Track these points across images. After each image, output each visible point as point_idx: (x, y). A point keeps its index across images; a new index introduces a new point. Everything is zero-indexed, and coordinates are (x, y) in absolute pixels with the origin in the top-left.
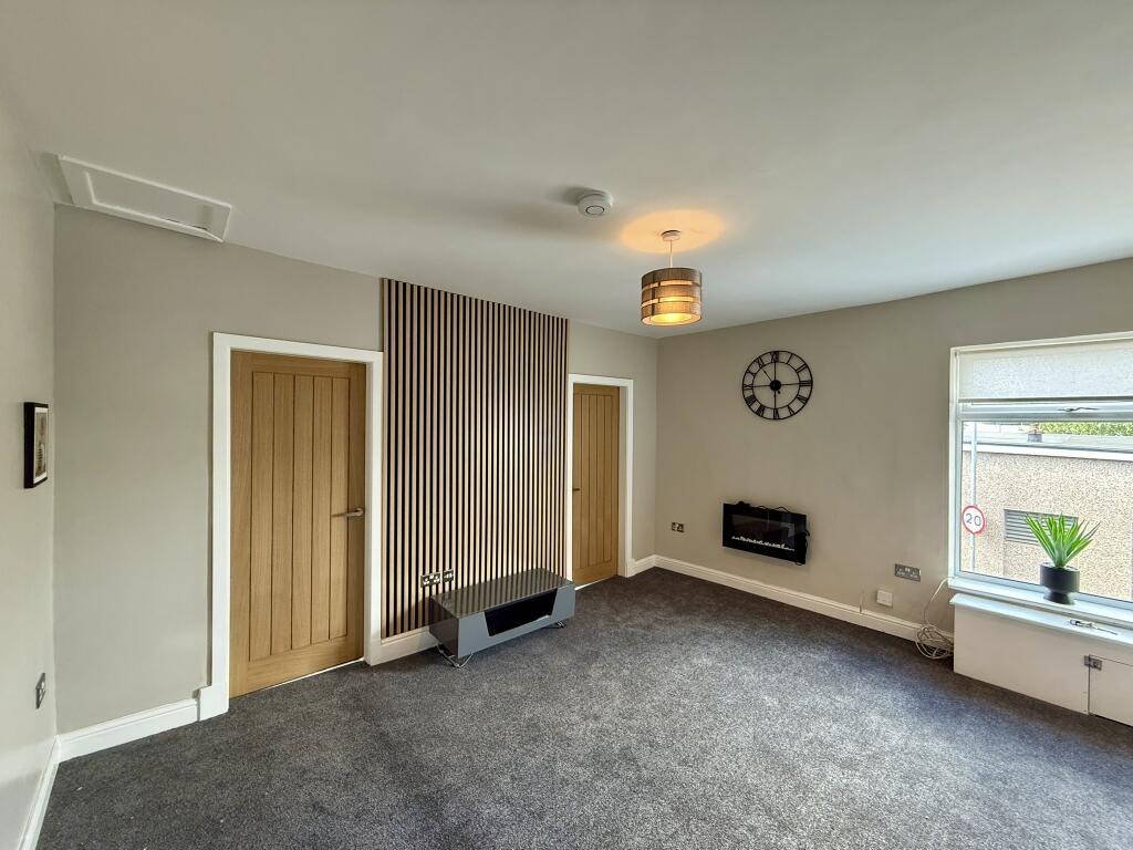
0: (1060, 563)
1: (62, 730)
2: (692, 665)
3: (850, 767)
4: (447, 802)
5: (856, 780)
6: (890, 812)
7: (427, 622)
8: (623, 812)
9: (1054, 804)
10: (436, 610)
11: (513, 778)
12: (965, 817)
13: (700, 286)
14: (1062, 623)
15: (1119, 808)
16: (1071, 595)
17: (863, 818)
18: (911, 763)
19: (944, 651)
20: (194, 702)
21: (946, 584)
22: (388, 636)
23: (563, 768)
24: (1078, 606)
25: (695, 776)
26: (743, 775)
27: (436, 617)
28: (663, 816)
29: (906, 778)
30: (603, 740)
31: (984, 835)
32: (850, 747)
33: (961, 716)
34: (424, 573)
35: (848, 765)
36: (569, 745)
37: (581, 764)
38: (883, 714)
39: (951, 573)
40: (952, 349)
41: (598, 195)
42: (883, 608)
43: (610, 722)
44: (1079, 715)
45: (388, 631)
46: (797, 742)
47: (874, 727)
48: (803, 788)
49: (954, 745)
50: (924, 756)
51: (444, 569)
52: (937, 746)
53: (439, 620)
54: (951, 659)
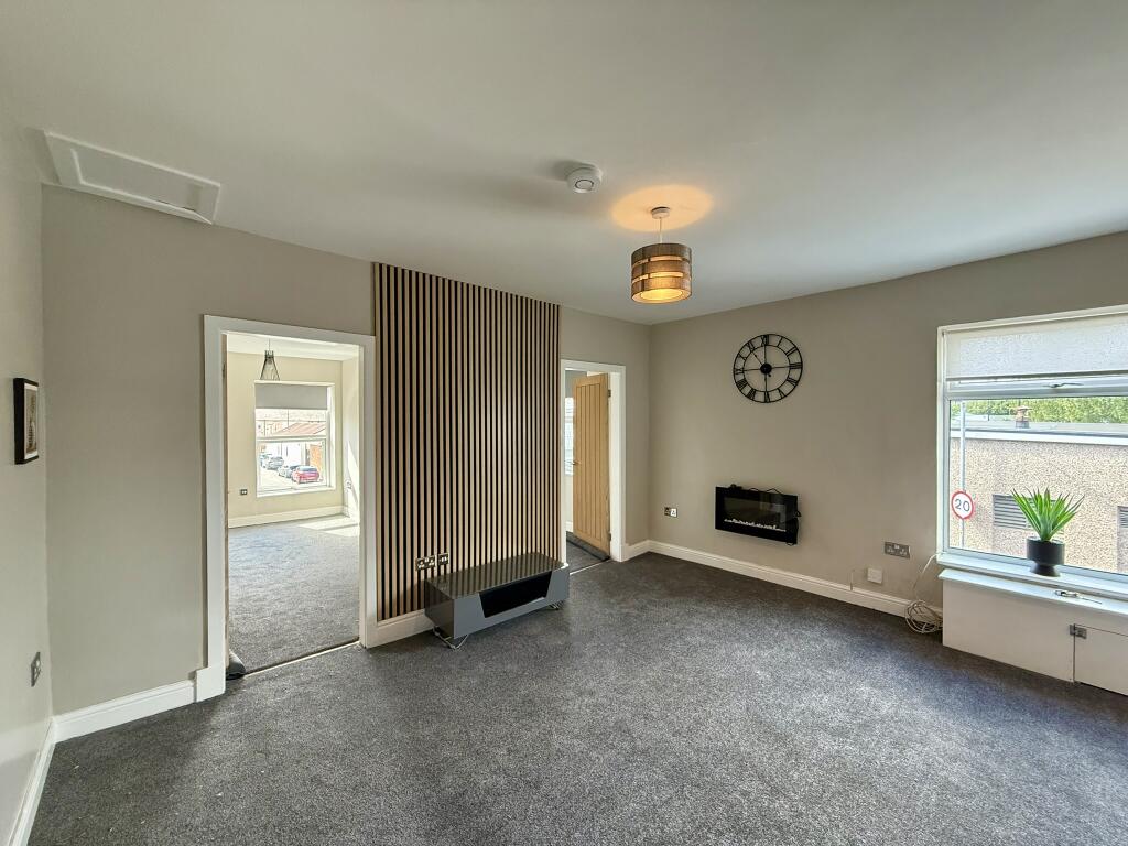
0: (1046, 536)
1: (58, 712)
2: (686, 643)
3: (841, 735)
4: (444, 773)
5: (847, 747)
6: (880, 775)
7: (422, 604)
8: (618, 780)
9: (1040, 765)
10: (431, 593)
11: (509, 751)
12: (954, 779)
13: (689, 262)
14: (1049, 594)
15: (1103, 768)
16: (1057, 568)
17: (854, 782)
18: (900, 730)
19: (933, 626)
20: (190, 683)
21: (935, 559)
22: (384, 618)
23: (558, 741)
24: (1063, 578)
25: (690, 746)
26: (736, 744)
27: (432, 600)
28: (658, 783)
29: (895, 744)
30: (598, 714)
31: (971, 795)
32: (841, 716)
33: (950, 685)
34: (419, 557)
35: (841, 732)
36: (564, 719)
37: (577, 737)
38: (873, 686)
39: (939, 550)
40: (940, 329)
41: (588, 168)
42: (874, 586)
43: (606, 697)
44: (1064, 683)
45: (385, 612)
46: (789, 713)
47: (865, 697)
48: (795, 755)
49: (943, 713)
50: (913, 723)
51: (439, 552)
52: (925, 714)
53: (435, 603)
54: (940, 633)
